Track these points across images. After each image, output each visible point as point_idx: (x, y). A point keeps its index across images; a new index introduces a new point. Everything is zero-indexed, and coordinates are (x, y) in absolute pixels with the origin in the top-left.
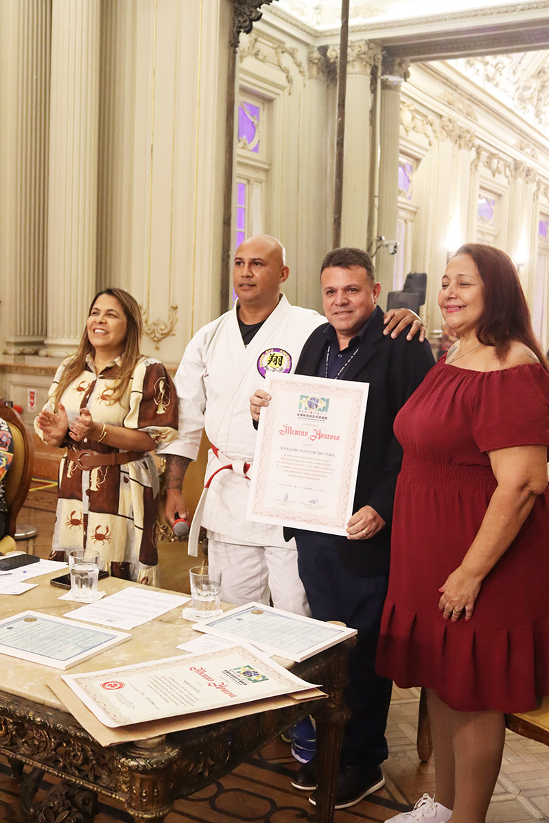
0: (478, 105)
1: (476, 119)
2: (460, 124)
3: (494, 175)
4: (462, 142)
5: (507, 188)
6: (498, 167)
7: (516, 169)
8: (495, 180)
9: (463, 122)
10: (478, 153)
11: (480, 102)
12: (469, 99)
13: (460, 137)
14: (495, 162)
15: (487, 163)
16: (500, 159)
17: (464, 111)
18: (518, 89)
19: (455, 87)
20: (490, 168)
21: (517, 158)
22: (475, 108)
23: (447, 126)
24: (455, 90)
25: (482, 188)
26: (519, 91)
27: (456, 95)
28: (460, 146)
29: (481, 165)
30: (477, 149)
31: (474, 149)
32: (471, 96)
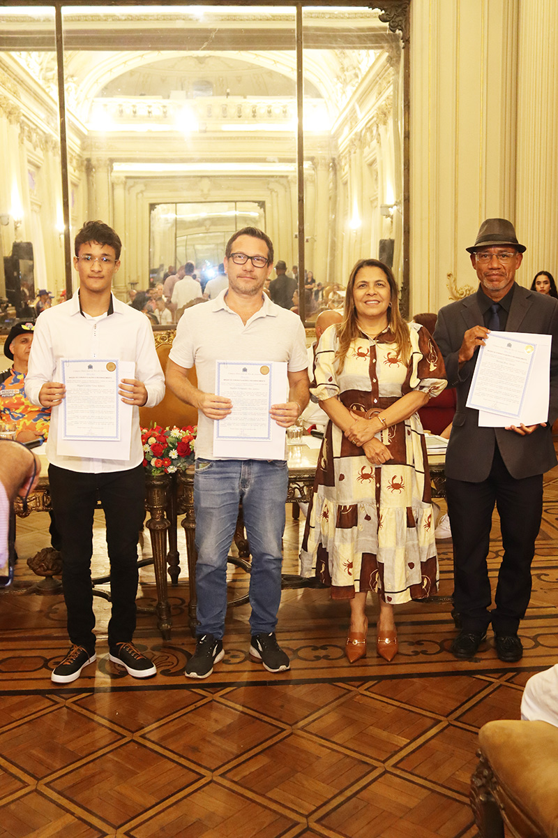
0: (20, 84)
1: (20, 97)
2: (10, 102)
3: (35, 149)
4: (12, 117)
5: (43, 161)
6: (36, 141)
7: (46, 142)
8: (36, 153)
9: (13, 101)
10: (22, 128)
11: (22, 81)
12: (14, 79)
13: (10, 113)
14: (34, 136)
15: (29, 137)
16: (37, 133)
17: (12, 90)
18: (42, 69)
19: (6, 69)
20: (31, 141)
21: (47, 132)
22: (19, 86)
23: (4, 104)
24: (6, 71)
25: (29, 162)
26: (43, 72)
27: (6, 75)
28: (10, 121)
29: (25, 138)
30: (21, 124)
31: (19, 124)
32: (16, 76)
